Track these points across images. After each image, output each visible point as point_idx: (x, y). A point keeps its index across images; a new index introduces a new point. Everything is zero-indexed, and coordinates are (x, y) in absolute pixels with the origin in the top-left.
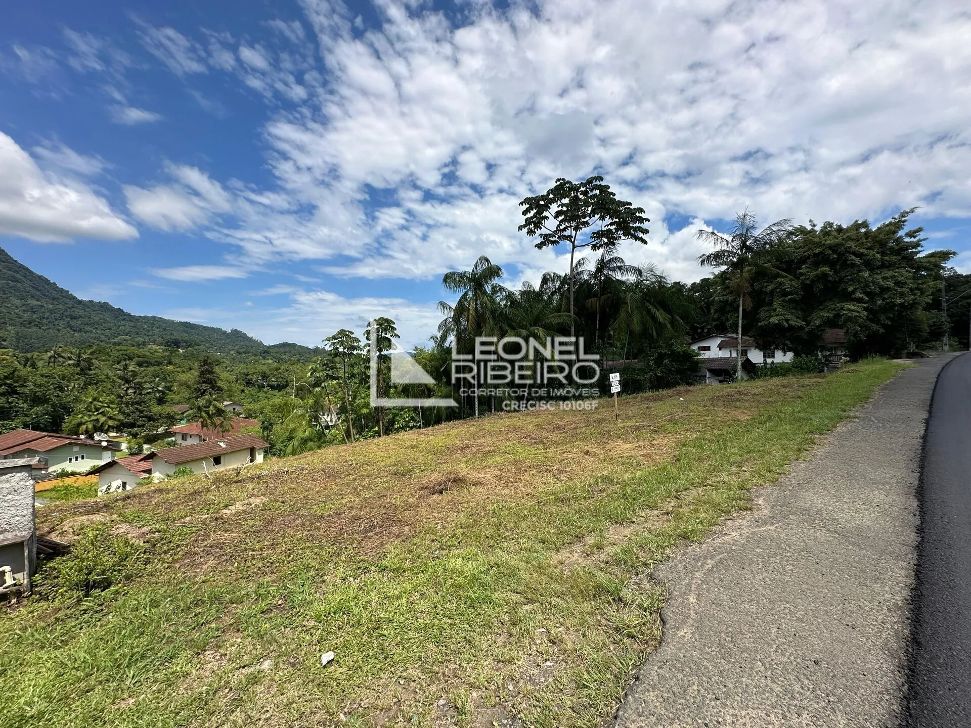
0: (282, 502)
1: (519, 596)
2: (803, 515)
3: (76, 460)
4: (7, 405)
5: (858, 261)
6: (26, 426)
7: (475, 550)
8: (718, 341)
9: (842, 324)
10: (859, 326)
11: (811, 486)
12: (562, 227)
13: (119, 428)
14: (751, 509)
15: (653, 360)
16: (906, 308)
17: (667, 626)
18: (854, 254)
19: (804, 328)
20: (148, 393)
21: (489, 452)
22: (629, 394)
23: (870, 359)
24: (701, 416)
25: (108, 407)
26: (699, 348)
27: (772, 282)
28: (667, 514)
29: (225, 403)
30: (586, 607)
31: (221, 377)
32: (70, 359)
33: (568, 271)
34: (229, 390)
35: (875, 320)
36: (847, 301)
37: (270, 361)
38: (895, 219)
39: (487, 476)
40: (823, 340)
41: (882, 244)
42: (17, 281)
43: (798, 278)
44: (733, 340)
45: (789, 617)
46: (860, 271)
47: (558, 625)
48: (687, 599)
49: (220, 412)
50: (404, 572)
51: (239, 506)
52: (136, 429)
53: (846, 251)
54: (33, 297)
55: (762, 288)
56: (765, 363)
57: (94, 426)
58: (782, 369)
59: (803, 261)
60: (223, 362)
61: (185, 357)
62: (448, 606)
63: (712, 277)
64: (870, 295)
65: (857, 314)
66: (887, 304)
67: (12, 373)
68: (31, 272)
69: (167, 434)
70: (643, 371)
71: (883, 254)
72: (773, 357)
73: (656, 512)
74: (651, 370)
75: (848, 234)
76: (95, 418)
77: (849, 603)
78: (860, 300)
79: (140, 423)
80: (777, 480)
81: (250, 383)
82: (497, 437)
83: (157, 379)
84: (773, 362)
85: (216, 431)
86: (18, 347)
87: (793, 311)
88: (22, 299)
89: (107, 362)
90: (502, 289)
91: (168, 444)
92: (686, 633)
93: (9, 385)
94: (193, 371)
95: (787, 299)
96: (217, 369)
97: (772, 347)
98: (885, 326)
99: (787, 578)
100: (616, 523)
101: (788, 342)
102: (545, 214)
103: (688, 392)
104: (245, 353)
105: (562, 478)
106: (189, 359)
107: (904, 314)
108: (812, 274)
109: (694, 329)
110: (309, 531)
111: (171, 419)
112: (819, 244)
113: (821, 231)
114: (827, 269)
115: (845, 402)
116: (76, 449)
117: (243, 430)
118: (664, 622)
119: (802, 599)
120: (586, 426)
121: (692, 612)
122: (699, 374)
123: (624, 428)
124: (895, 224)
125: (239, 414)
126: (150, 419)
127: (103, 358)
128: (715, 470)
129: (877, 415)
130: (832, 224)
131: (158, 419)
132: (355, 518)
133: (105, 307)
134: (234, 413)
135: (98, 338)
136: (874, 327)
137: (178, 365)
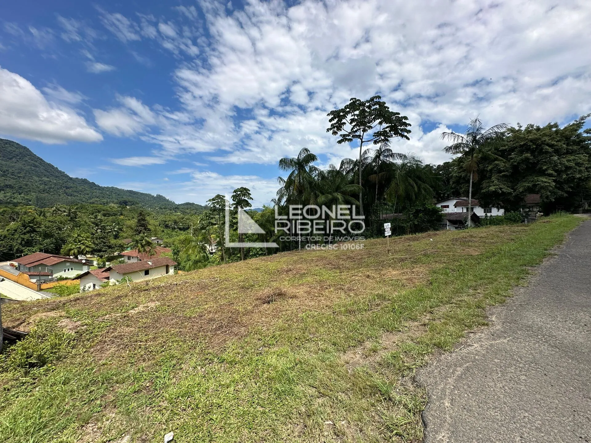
0: (168, 306)
1: (314, 390)
2: (528, 331)
3: (68, 270)
4: (30, 238)
5: (550, 150)
6: (41, 250)
7: (286, 348)
8: (454, 202)
9: (538, 191)
10: (550, 192)
11: (530, 307)
12: (354, 130)
13: (93, 252)
14: (487, 325)
15: (412, 214)
16: (583, 180)
17: (428, 429)
18: (548, 145)
19: (512, 194)
20: (109, 232)
21: (304, 274)
22: (397, 236)
23: (558, 214)
24: (446, 252)
25: (86, 240)
26: (441, 206)
27: (491, 164)
28: (425, 325)
29: (153, 238)
30: (364, 403)
31: (150, 223)
32: (65, 212)
33: (358, 158)
34: (155, 231)
35: (561, 188)
36: (541, 176)
37: (179, 214)
38: (577, 121)
39: (301, 291)
40: (525, 202)
41: (567, 138)
42: (36, 166)
43: (509, 161)
44: (465, 201)
45: (529, 426)
46: (553, 156)
47: (341, 419)
48: (443, 403)
49: (149, 244)
50: (236, 364)
51: (141, 308)
52: (102, 253)
53: (542, 143)
54: (45, 176)
55: (484, 168)
56: (486, 216)
57: (78, 251)
58: (497, 220)
59: (512, 150)
60: (152, 214)
61: (130, 211)
62: (262, 396)
63: (451, 161)
64: (559, 172)
65: (548, 184)
66: (569, 178)
67: (32, 220)
68: (43, 161)
69: (120, 256)
70: (406, 221)
71: (568, 145)
72: (491, 212)
73: (416, 323)
74: (411, 220)
75: (544, 132)
76: (79, 246)
77: (578, 415)
78: (550, 175)
79: (104, 249)
80: (505, 301)
81: (168, 226)
82: (310, 264)
83: (114, 224)
84: (491, 215)
85: (147, 255)
86: (37, 204)
87: (505, 182)
88: (39, 177)
89: (86, 214)
90: (316, 169)
91: (120, 262)
92: (443, 437)
93: (32, 227)
94: (134, 219)
95: (501, 175)
96: (148, 218)
97: (490, 206)
98: (567, 192)
99: (523, 388)
100: (388, 331)
101: (501, 203)
102: (344, 121)
103: (435, 235)
104: (165, 208)
105: (351, 295)
106: (132, 212)
107: (581, 184)
108: (519, 158)
109: (438, 194)
110: (180, 328)
111: (122, 248)
112: (524, 139)
113: (525, 130)
114: (529, 155)
115: (546, 243)
116: (68, 264)
117: (162, 254)
118: (425, 425)
119: (537, 408)
120: (368, 257)
121: (447, 416)
122: (442, 223)
123: (393, 259)
124: (577, 124)
125: (160, 245)
126: (110, 247)
127: (84, 211)
128: (457, 292)
129: (570, 253)
130: (533, 125)
131: (114, 248)
132: (211, 320)
133: (85, 181)
134: (158, 244)
135: (81, 200)
136: (560, 193)
137: (126, 216)
